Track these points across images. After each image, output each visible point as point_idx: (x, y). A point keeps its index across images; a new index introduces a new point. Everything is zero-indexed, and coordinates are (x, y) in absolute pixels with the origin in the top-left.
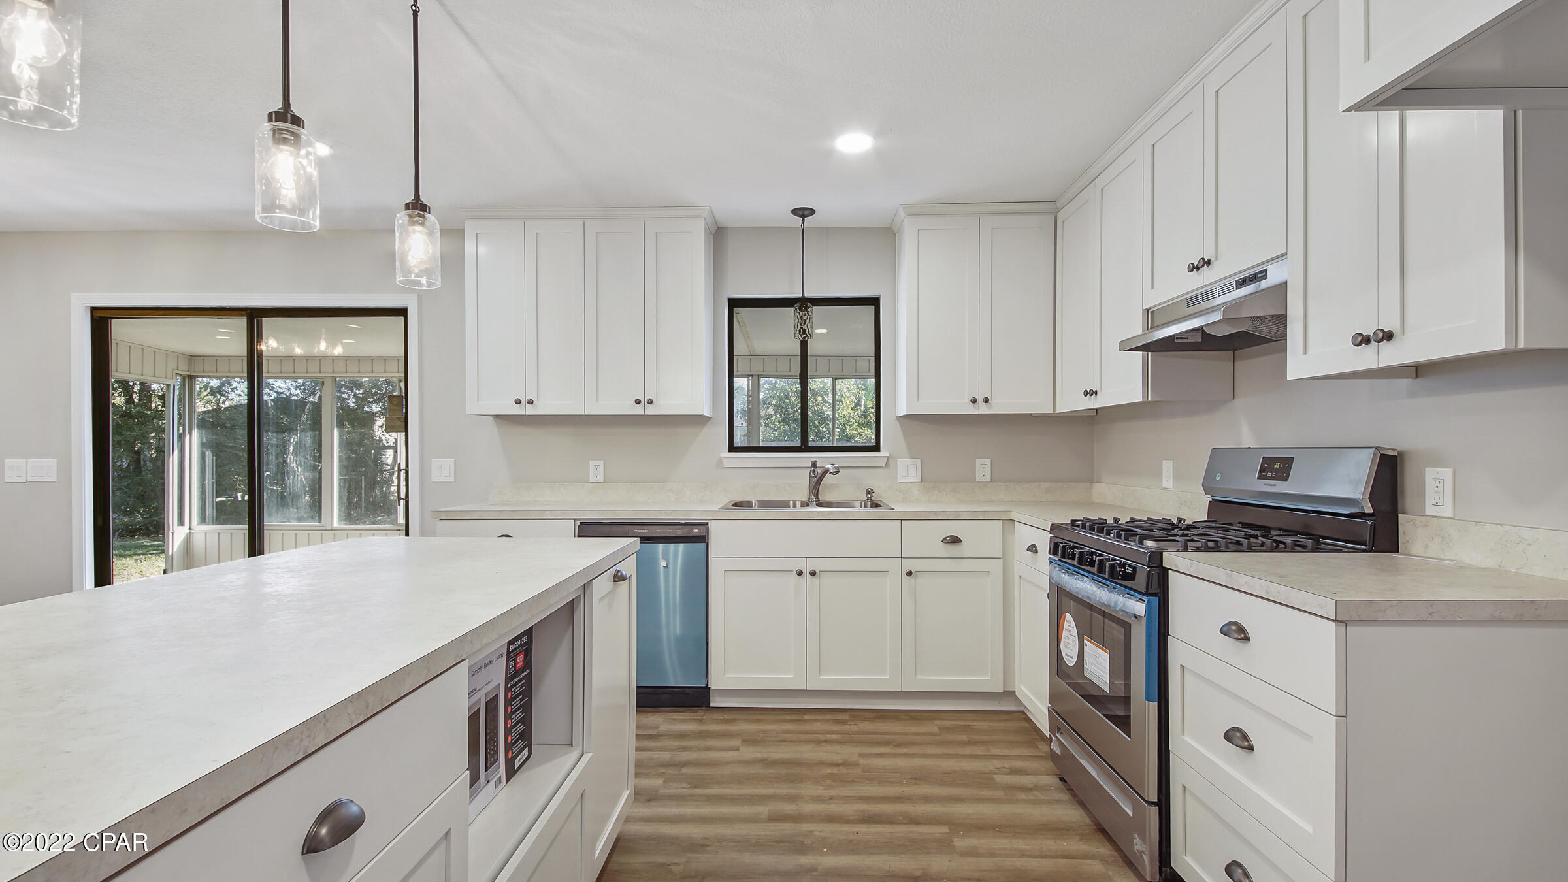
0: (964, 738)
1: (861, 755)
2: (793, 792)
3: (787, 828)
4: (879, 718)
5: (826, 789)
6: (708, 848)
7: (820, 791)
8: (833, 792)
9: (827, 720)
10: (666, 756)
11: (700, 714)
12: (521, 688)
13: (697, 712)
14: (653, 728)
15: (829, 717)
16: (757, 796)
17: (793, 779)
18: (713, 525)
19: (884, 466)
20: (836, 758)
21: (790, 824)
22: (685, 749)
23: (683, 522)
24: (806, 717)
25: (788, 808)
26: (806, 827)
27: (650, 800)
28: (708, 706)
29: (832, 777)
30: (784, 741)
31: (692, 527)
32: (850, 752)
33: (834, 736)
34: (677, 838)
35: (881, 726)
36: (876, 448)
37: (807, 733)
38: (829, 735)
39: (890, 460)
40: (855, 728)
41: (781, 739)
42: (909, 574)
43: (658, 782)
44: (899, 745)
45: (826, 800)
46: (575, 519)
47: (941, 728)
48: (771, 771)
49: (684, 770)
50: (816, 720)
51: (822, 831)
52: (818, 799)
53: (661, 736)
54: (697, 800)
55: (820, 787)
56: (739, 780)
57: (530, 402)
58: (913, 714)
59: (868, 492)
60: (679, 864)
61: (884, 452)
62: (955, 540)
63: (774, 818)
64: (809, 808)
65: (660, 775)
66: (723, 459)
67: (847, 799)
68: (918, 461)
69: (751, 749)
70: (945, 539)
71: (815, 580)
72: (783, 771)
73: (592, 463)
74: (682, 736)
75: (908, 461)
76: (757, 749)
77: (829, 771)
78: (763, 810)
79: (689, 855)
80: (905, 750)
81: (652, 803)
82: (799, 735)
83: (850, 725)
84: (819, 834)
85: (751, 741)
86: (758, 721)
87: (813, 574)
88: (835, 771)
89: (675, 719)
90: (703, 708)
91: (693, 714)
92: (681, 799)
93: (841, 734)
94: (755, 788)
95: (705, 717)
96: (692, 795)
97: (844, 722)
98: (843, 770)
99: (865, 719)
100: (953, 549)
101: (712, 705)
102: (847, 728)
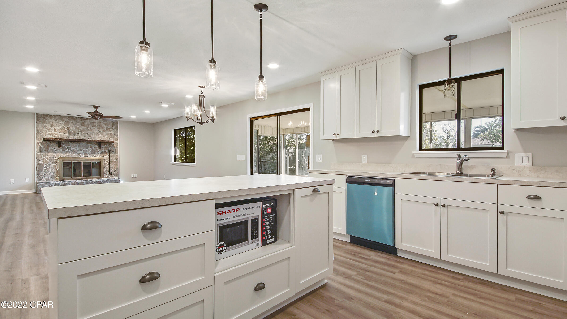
0: (531, 308)
1: (454, 295)
2: (405, 296)
3: (390, 307)
4: (479, 283)
5: (422, 301)
6: (353, 301)
7: (418, 300)
8: (423, 303)
9: (449, 276)
10: (364, 266)
11: (391, 257)
12: (270, 219)
13: (390, 256)
14: (368, 256)
15: (452, 275)
16: (388, 291)
17: (409, 292)
18: (396, 180)
19: (506, 157)
20: (439, 291)
21: (392, 306)
22: (374, 266)
23: (385, 178)
24: (439, 271)
25: (397, 301)
26: (398, 310)
27: (347, 278)
28: (396, 255)
29: (429, 298)
30: (419, 277)
31: (387, 180)
32: (449, 292)
33: (446, 283)
34: (345, 293)
35: (479, 287)
36: (502, 148)
37: (434, 278)
38: (444, 282)
39: (510, 154)
40: (461, 283)
41: (418, 276)
42: (502, 213)
43: (355, 273)
44: (481, 298)
45: (417, 305)
46: (346, 175)
47: (517, 299)
48: (401, 285)
49: (367, 273)
50: (444, 274)
51: (404, 315)
52: (414, 303)
53: (369, 259)
54: (363, 284)
55: (419, 299)
56: (385, 283)
57: (338, 134)
58: (504, 288)
59: (492, 170)
60: (338, 301)
61: (506, 150)
62: (537, 198)
63: (387, 302)
64: (405, 304)
65: (357, 271)
66: (414, 154)
67: (428, 308)
68: (530, 155)
69: (400, 275)
70: (529, 196)
71: (445, 209)
72: (407, 287)
73: (363, 156)
74: (377, 262)
75: (523, 154)
76: (404, 276)
77: (430, 294)
78: (385, 297)
79: (344, 299)
80: (482, 301)
81: (346, 279)
82: (428, 277)
83: (460, 281)
84: (402, 315)
85: (403, 272)
86: (414, 266)
87: (444, 206)
88: (433, 296)
89: (379, 255)
90: (393, 255)
91: (388, 256)
92: (357, 281)
93: (451, 283)
94: (390, 289)
95: (392, 258)
96: (362, 282)
97: (458, 279)
98: (438, 297)
99: (472, 282)
100: (536, 203)
101: (398, 255)
102: (458, 282)
